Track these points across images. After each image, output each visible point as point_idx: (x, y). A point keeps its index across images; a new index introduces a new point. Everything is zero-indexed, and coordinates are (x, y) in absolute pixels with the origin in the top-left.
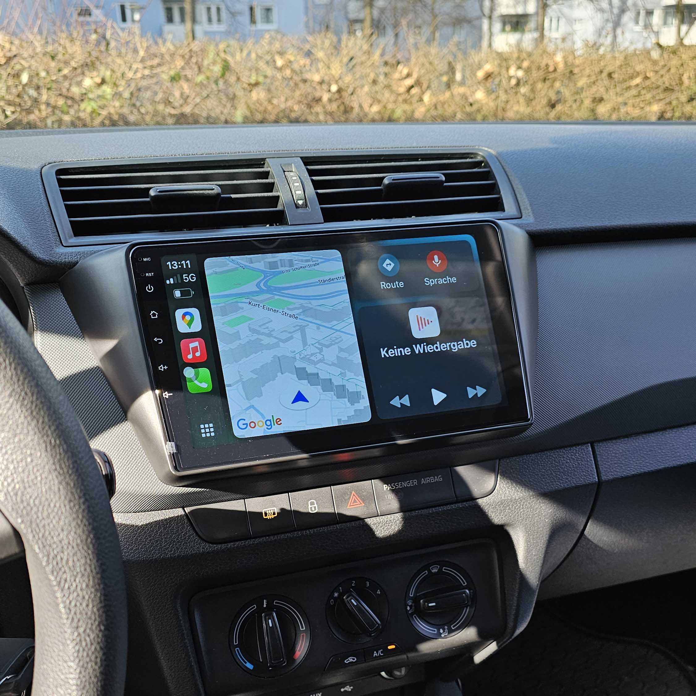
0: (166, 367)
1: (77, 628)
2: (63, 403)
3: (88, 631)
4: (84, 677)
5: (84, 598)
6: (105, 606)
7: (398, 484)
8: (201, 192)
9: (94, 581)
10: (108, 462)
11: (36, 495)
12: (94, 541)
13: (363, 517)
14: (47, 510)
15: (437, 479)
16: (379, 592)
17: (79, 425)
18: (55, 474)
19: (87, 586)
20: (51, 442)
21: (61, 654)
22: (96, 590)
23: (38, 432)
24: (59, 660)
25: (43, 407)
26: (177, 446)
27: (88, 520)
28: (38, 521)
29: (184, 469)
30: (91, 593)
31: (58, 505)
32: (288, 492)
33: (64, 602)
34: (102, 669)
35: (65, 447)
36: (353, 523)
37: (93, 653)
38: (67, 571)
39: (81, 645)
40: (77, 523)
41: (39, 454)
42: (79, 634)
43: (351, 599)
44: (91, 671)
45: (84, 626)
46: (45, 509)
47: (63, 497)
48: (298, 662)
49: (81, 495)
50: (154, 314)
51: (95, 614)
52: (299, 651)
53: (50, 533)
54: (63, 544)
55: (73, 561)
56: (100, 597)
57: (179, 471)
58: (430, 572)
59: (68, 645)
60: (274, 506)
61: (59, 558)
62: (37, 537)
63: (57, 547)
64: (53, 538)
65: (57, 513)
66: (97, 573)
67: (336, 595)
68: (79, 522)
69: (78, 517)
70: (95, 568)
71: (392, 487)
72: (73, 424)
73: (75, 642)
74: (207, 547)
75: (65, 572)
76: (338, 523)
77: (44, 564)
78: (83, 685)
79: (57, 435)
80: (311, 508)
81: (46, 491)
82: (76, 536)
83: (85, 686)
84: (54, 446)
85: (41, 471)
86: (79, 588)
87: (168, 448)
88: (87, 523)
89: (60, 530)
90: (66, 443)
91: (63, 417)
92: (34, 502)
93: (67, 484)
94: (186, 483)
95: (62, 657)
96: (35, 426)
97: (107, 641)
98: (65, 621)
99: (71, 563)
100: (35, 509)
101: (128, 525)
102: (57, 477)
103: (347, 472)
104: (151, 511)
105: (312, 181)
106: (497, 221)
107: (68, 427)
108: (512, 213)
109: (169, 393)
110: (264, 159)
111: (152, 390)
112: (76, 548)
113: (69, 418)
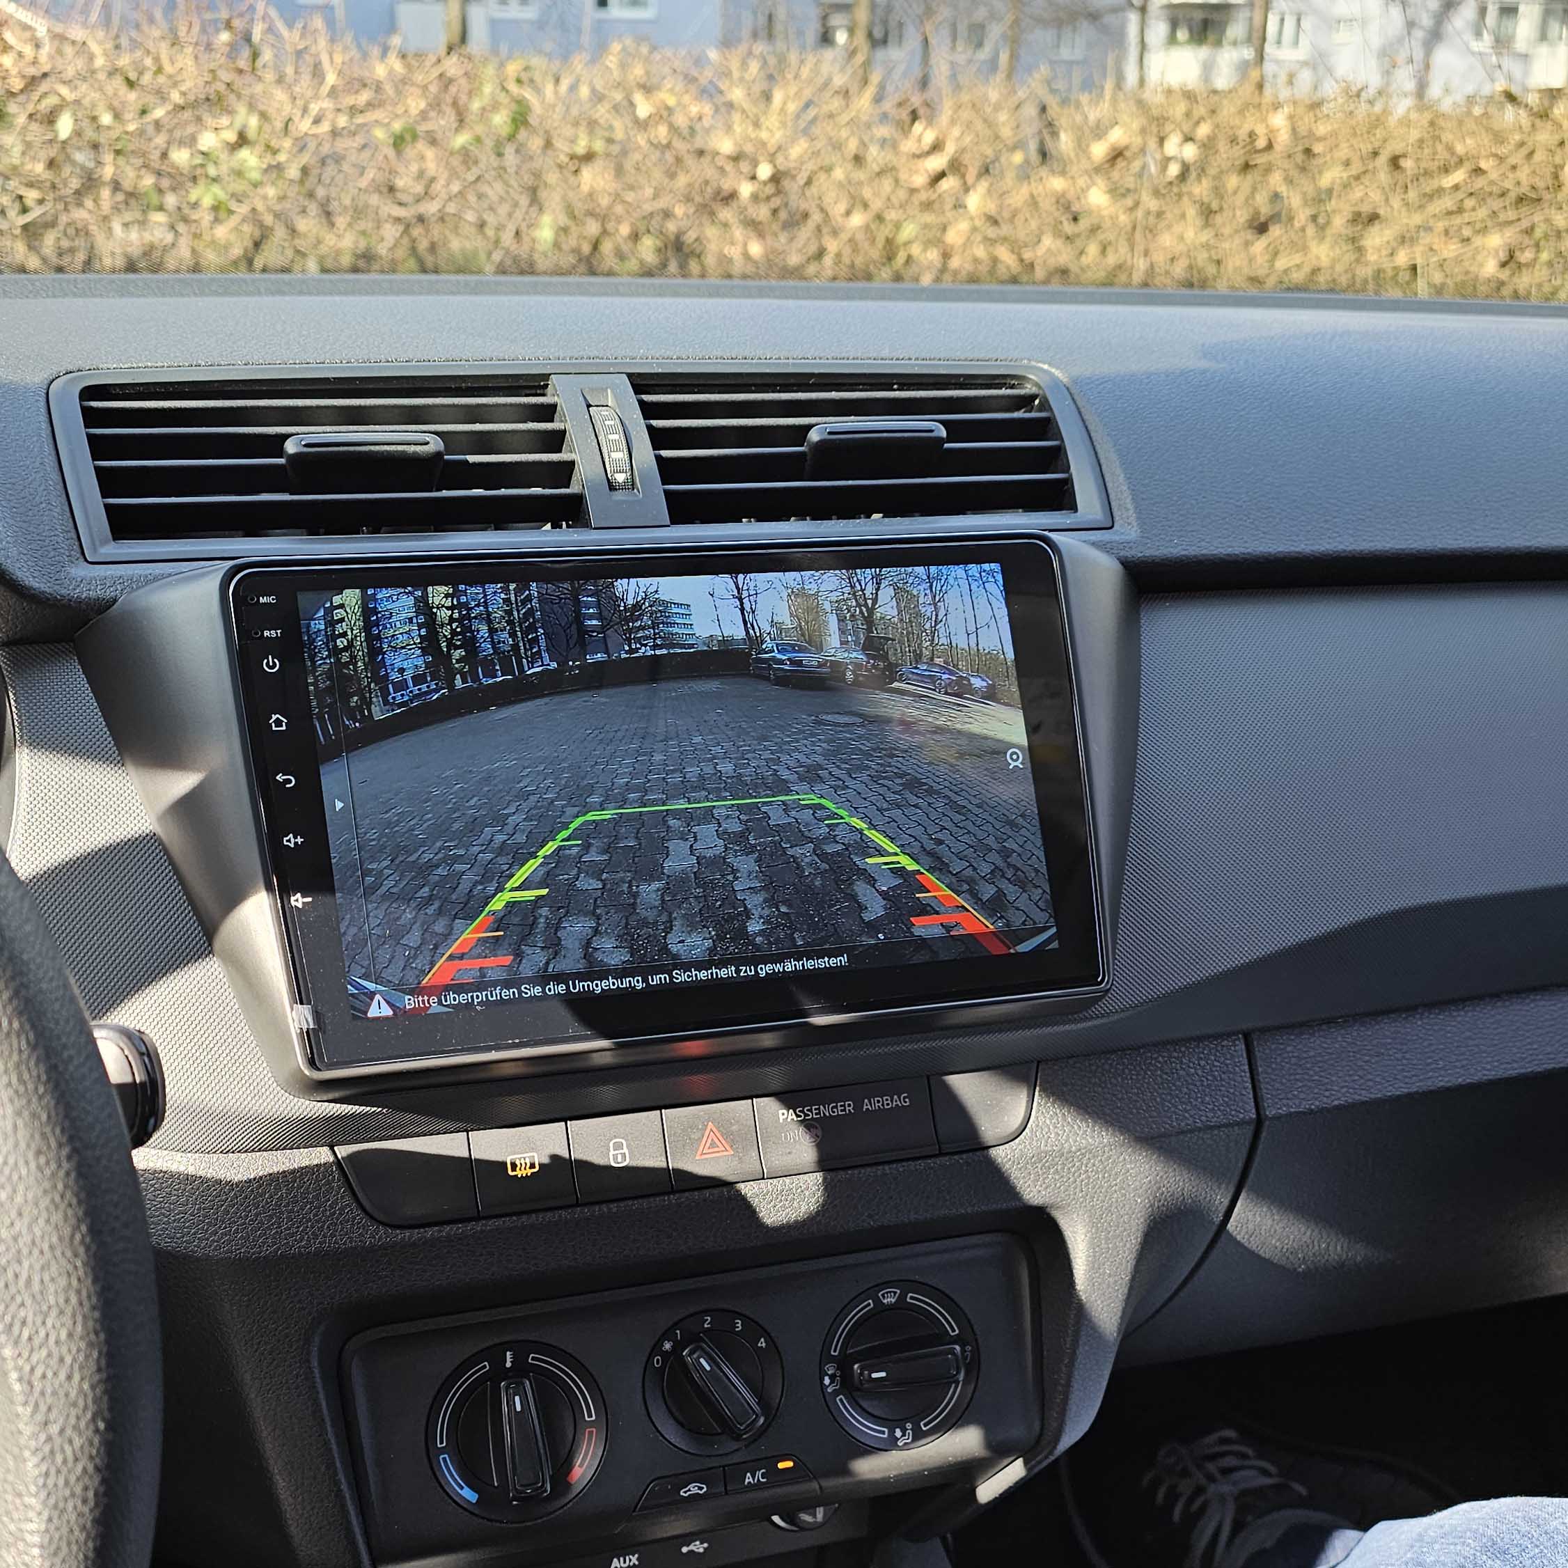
0: (299, 840)
1: (46, 1424)
2: (32, 939)
3: (69, 1432)
4: (57, 1529)
5: (62, 1360)
6: (108, 1379)
7: (810, 1110)
8: (400, 448)
9: (85, 1324)
10: (147, 1055)
12: (88, 1240)
13: (730, 1179)
15: (896, 1101)
16: (762, 1343)
17: (66, 986)
18: (6, 1094)
19: (70, 1335)
21: (10, 1478)
22: (91, 1345)
26: (317, 1015)
27: (77, 1195)
29: (332, 1066)
30: (79, 1351)
31: (11, 1161)
32: (565, 1120)
33: (20, 1369)
34: (97, 1513)
35: (31, 1036)
36: (707, 1193)
37: (78, 1479)
38: (28, 1302)
39: (53, 1462)
40: (53, 1201)
42: (49, 1439)
43: (699, 1357)
44: (73, 1517)
45: (61, 1421)
47: (23, 1145)
48: (577, 1489)
49: (64, 1140)
50: (278, 723)
51: (85, 1395)
52: (581, 1466)
54: (21, 1245)
55: (42, 1281)
56: (98, 1360)
57: (319, 1070)
58: (878, 1302)
59: (25, 1461)
60: (533, 1150)
61: (10, 1274)
63: (7, 1250)
65: (9, 1178)
66: (94, 1308)
67: (667, 1346)
68: (57, 1199)
69: (55, 1187)
70: (89, 1297)
71: (798, 1116)
72: (54, 984)
73: (40, 1455)
74: (382, 1235)
75: (23, 1304)
76: (673, 1192)
78: (53, 1547)
80: (615, 1157)
82: (49, 1229)
83: (59, 1548)
84: (8, 1034)
86: (52, 1340)
87: (298, 1018)
88: (74, 1201)
89: (13, 1214)
90: (33, 1026)
91: (30, 970)
93: (34, 1115)
94: (336, 1095)
95: (12, 1484)
97: (109, 1455)
98: (20, 1409)
99: (36, 1287)
101: (208, 1180)
102: (11, 1101)
103: (699, 1081)
104: (260, 1150)
105: (650, 429)
106: (1051, 535)
107: (41, 991)
108: (1091, 517)
109: (303, 897)
110: (546, 377)
111: (267, 890)
112: (48, 1255)
113: (46, 972)
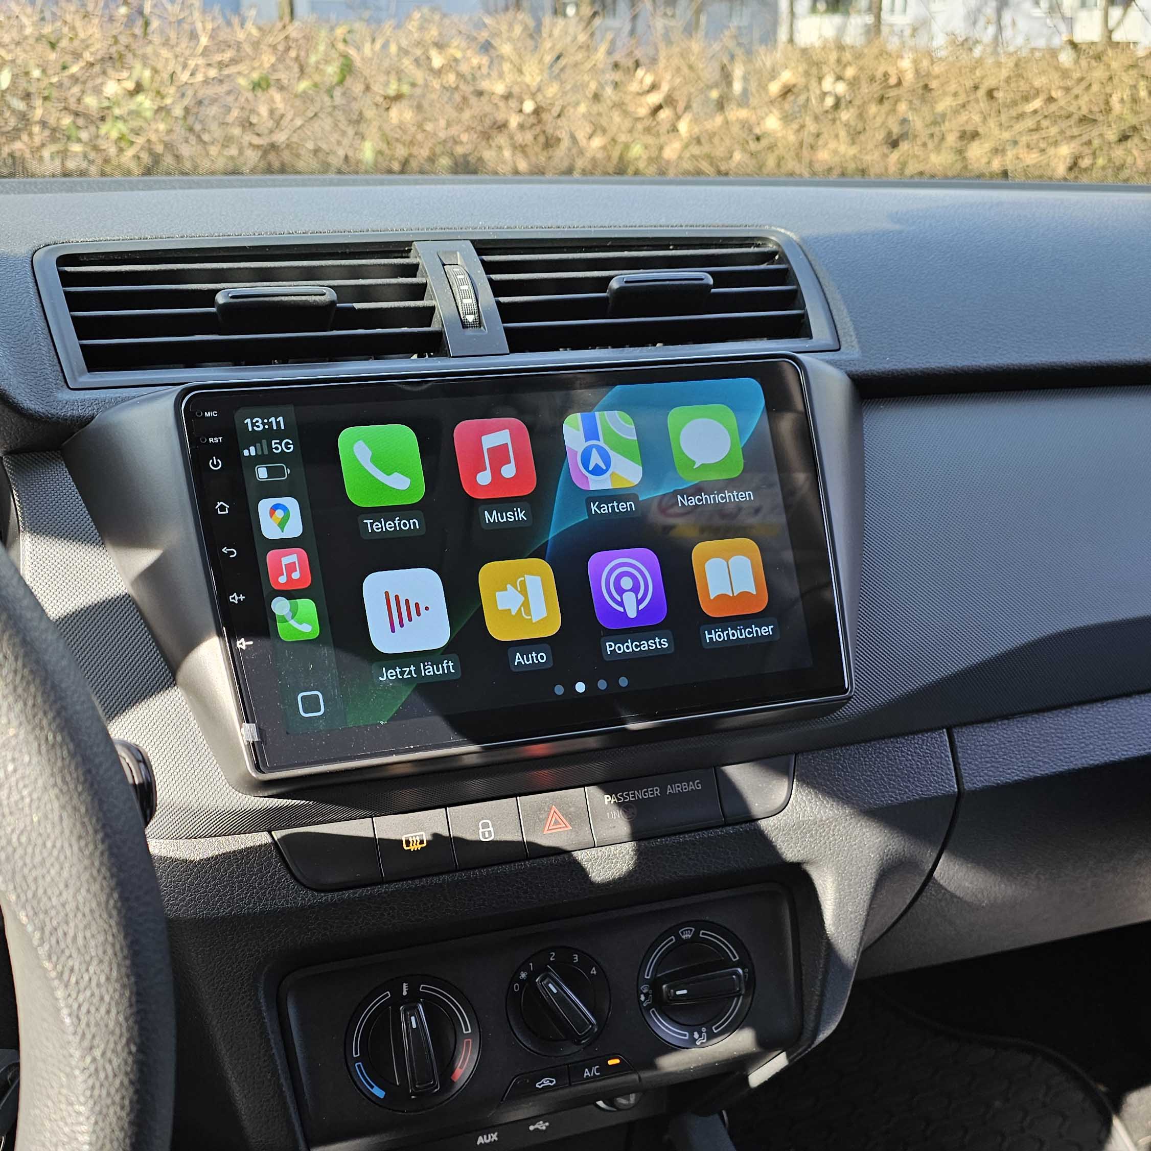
0: (242, 598)
1: (91, 1049)
2: (67, 670)
3: (109, 1054)
4: (102, 1130)
5: (102, 999)
6: (137, 1013)
7: (628, 795)
8: (304, 298)
9: (119, 970)
10: (143, 761)
11: (22, 826)
12: (119, 904)
13: (569, 849)
14: (41, 853)
15: (692, 786)
16: (594, 971)
18: (53, 793)
19: (108, 979)
20: (47, 739)
21: (63, 1091)
22: (124, 986)
23: (25, 721)
24: (60, 1102)
25: (34, 679)
26: (260, 731)
27: (109, 870)
28: (26, 871)
29: (272, 769)
30: (115, 990)
31: (58, 844)
32: (445, 807)
33: (69, 1006)
34: (132, 1116)
35: (71, 746)
36: (552, 858)
37: (117, 1091)
38: (75, 955)
39: (97, 1078)
40: (91, 875)
41: (27, 759)
42: (94, 1060)
43: (548, 983)
44: (114, 1120)
45: (102, 1046)
46: (37, 851)
47: (67, 832)
48: (458, 1086)
49: (98, 827)
50: (222, 508)
51: (121, 1025)
52: (461, 1068)
53: (45, 892)
54: (68, 910)
55: (85, 938)
56: (130, 998)
57: (263, 772)
58: (678, 938)
59: (75, 1077)
60: (422, 830)
61: (60, 933)
62: (23, 898)
63: (57, 913)
64: (50, 899)
65: (57, 858)
66: (125, 958)
67: (523, 975)
68: (95, 872)
69: (93, 864)
70: (121, 949)
71: (619, 799)
72: (85, 706)
73: (87, 1073)
74: (310, 898)
75: (70, 956)
76: (528, 859)
77: (36, 942)
78: (100, 1143)
79: (57, 727)
80: (483, 833)
81: (39, 822)
82: (89, 896)
83: (103, 1145)
84: (53, 746)
85: (30, 789)
86: (94, 983)
87: (246, 733)
88: (108, 874)
89: (62, 886)
90: (73, 740)
91: (67, 695)
92: (19, 839)
93: (75, 809)
94: (274, 792)
95: (65, 1096)
96: (22, 712)
97: (141, 1071)
98: (71, 1038)
99: (80, 941)
100: (20, 851)
101: (177, 860)
102: (57, 798)
103: (544, 775)
104: (215, 836)
105: (491, 281)
106: (798, 355)
107: (76, 713)
108: (824, 342)
109: (246, 641)
110: (410, 243)
111: (219, 636)
112: (89, 917)
113: (79, 697)
